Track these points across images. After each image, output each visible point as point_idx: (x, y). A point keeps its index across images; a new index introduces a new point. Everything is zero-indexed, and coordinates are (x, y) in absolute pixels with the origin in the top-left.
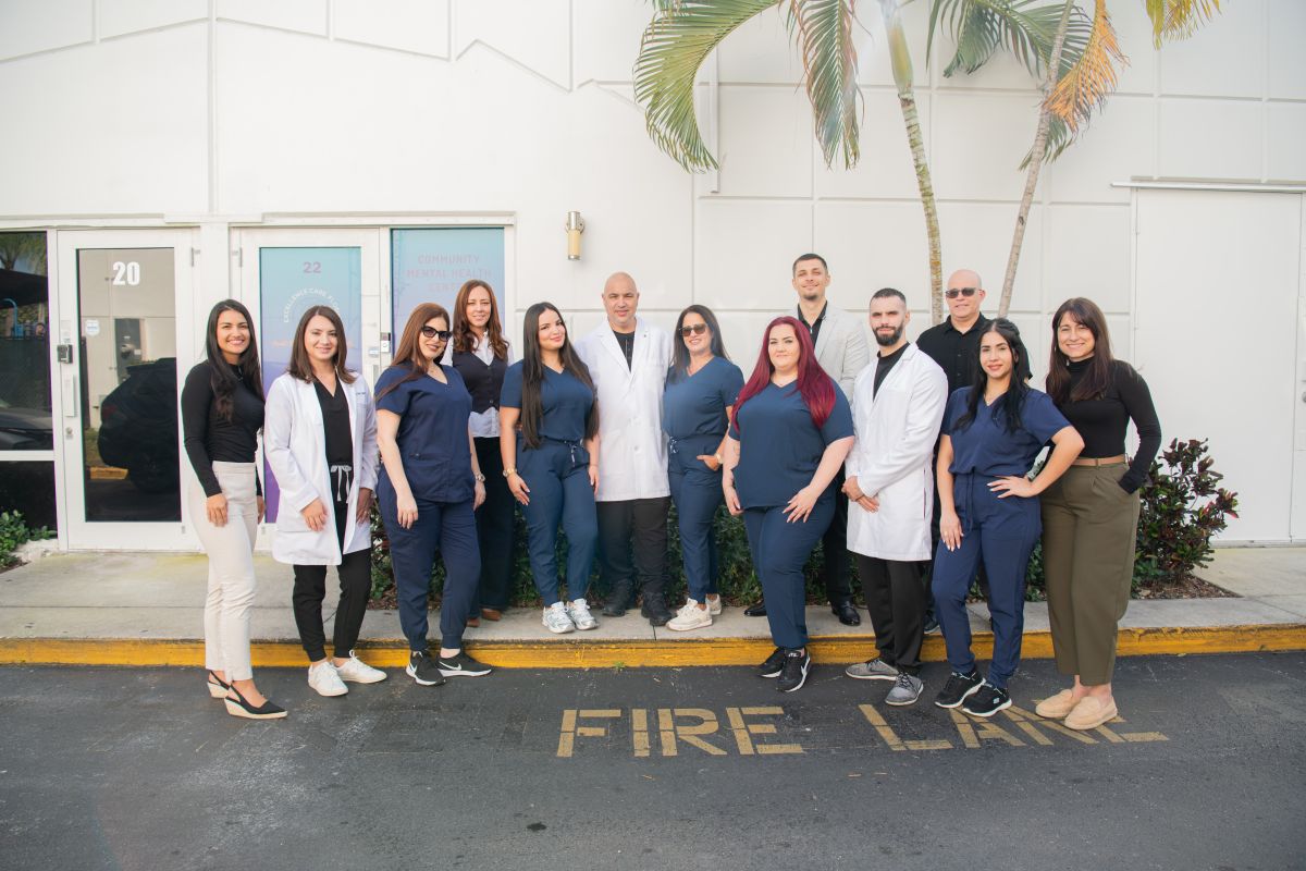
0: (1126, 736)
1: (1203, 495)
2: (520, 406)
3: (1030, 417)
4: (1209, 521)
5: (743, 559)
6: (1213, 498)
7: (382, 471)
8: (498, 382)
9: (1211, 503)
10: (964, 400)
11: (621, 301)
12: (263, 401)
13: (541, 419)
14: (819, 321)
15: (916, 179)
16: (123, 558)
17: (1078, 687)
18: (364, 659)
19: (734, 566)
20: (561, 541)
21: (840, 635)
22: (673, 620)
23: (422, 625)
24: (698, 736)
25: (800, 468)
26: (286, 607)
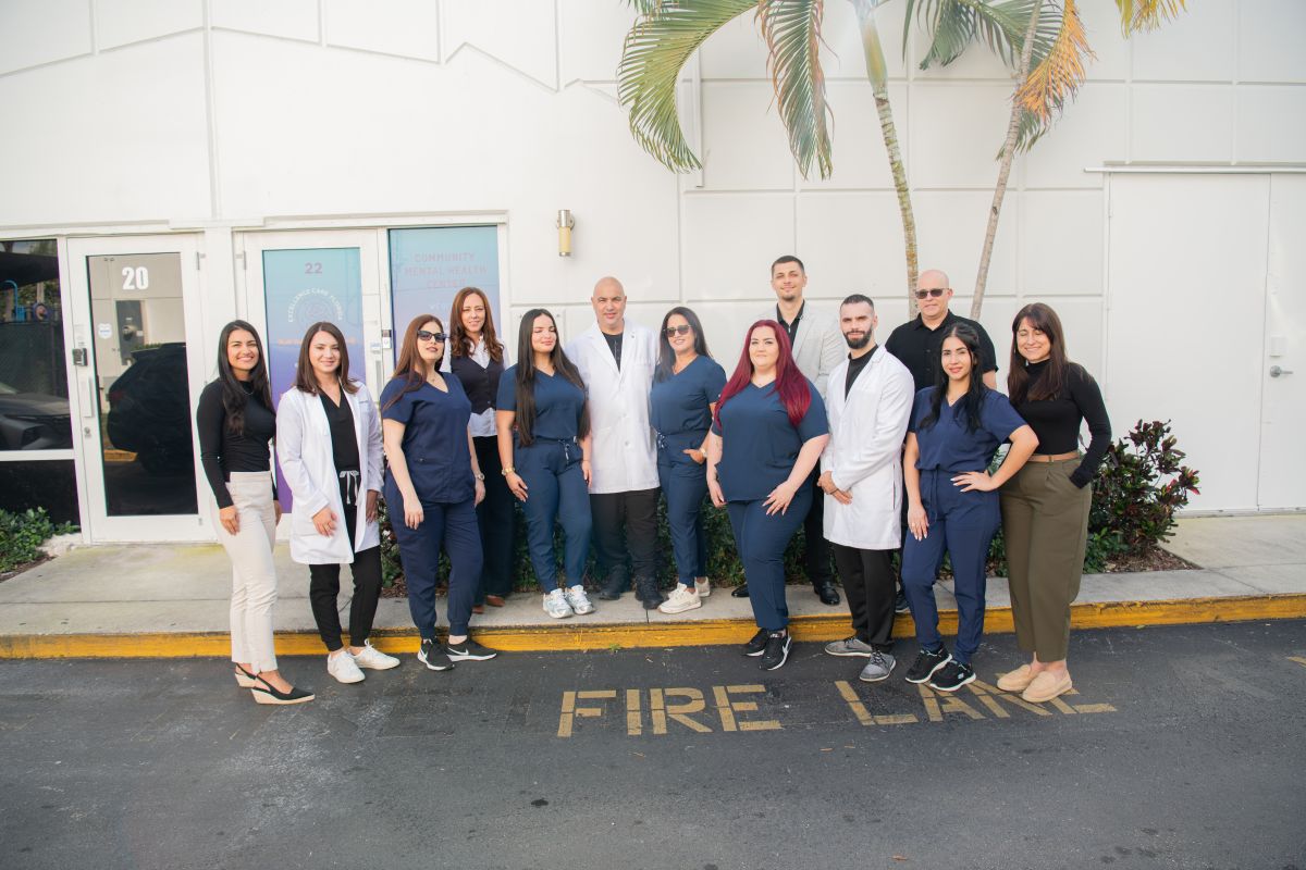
0: (1077, 707)
1: (1167, 472)
2: (514, 409)
3: (989, 417)
4: (1170, 498)
5: (730, 542)
6: (1176, 476)
7: (387, 475)
8: (494, 384)
9: (1174, 481)
10: (928, 401)
11: (609, 304)
12: (274, 414)
13: (535, 421)
14: (796, 321)
15: (891, 175)
16: (145, 550)
17: (1036, 663)
18: (378, 646)
19: (722, 549)
20: (557, 529)
21: (819, 615)
22: (665, 603)
23: (430, 615)
24: (687, 714)
25: (778, 464)
26: (303, 597)
